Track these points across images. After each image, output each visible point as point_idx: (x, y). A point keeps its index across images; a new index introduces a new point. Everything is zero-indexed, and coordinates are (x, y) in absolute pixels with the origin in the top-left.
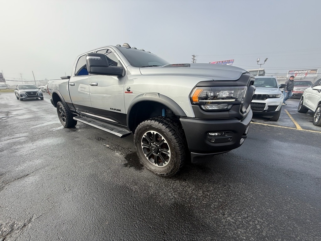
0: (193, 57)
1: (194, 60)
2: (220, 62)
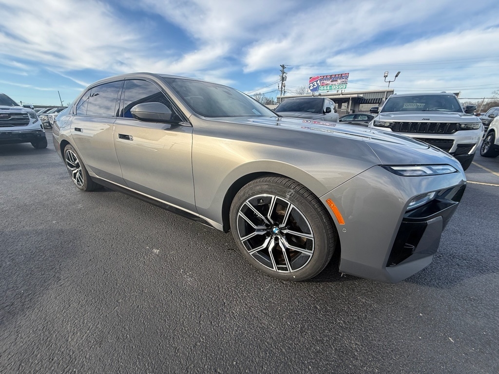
0: (281, 68)
1: (284, 73)
2: (327, 76)
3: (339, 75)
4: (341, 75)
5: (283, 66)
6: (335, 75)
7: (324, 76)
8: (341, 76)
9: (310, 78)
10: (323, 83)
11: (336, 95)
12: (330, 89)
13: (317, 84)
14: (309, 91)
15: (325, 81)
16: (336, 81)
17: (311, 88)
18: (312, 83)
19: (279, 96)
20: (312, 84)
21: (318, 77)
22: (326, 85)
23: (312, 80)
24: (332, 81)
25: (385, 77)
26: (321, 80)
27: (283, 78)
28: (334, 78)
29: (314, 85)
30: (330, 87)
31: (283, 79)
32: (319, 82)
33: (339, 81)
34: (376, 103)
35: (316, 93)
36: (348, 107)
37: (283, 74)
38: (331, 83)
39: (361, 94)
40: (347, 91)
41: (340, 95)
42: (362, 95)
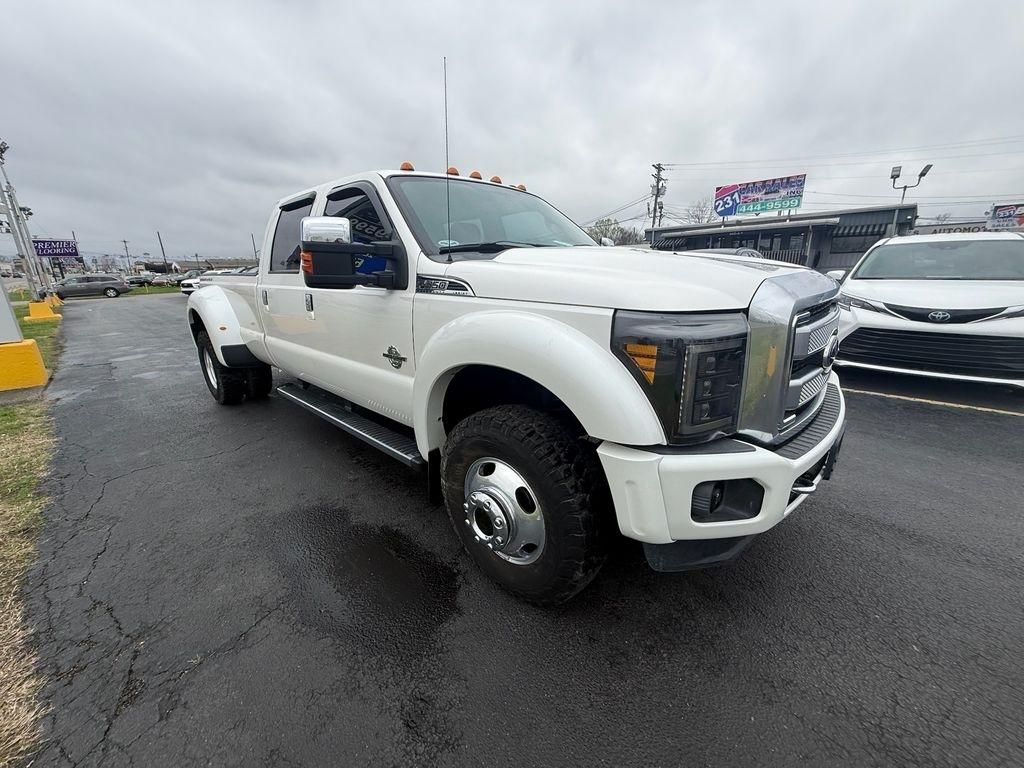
2: (754, 183)
3: (782, 179)
4: (788, 178)
5: (659, 168)
6: (774, 181)
7: (748, 184)
8: (788, 182)
9: (718, 189)
10: (746, 198)
11: (775, 221)
12: (761, 210)
13: (733, 200)
14: (715, 215)
15: (750, 195)
16: (774, 192)
17: (719, 209)
18: (722, 199)
19: (649, 226)
20: (721, 202)
21: (735, 187)
22: (754, 200)
23: (721, 192)
24: (766, 193)
25: (895, 177)
26: (741, 192)
27: (658, 189)
28: (770, 187)
29: (726, 203)
30: (762, 205)
31: (658, 192)
32: (736, 196)
33: (783, 192)
34: (873, 234)
35: (731, 218)
36: (804, 246)
37: (658, 183)
38: (764, 197)
39: (836, 216)
40: (800, 212)
41: (785, 220)
42: (837, 220)
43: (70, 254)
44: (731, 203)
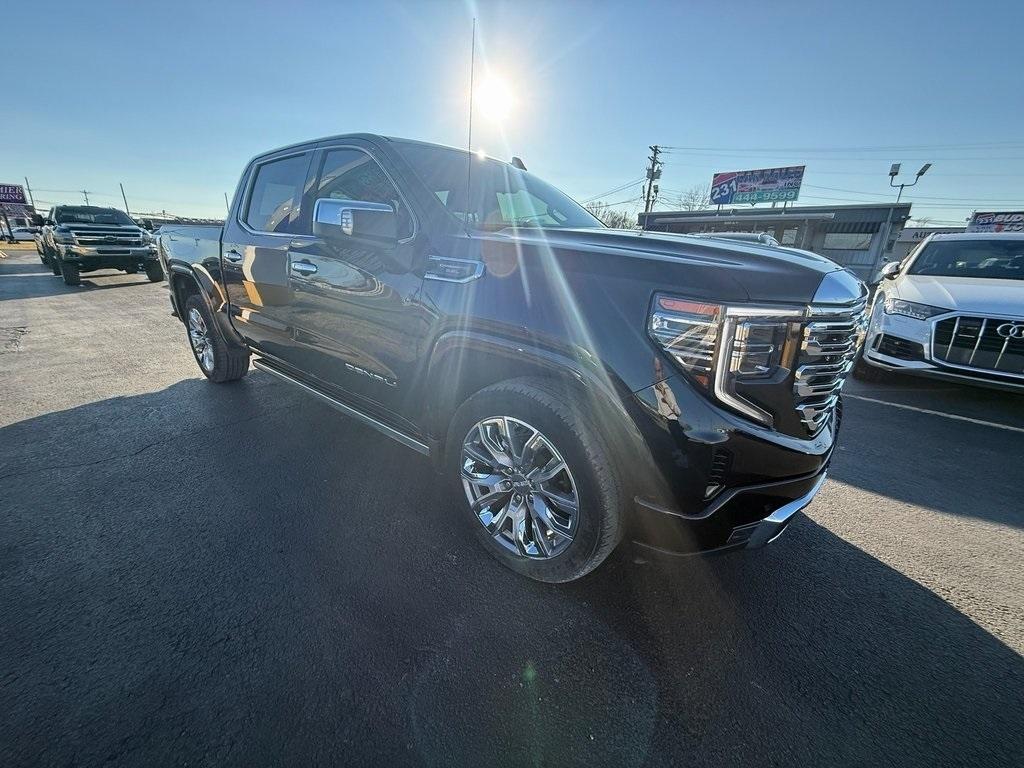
0: (652, 154)
1: (656, 162)
2: (752, 172)
3: (781, 169)
4: (788, 168)
6: (773, 170)
7: (746, 172)
8: (786, 173)
9: (716, 175)
10: (743, 186)
11: (769, 213)
12: (757, 200)
13: (730, 188)
14: (710, 202)
15: (747, 183)
16: (773, 182)
17: (715, 197)
18: (719, 186)
20: (718, 189)
21: (732, 174)
22: (751, 189)
23: (719, 179)
24: (764, 183)
25: (894, 174)
26: (738, 180)
27: (653, 173)
28: (768, 177)
29: (722, 191)
30: (759, 194)
31: (653, 175)
32: (734, 182)
33: (781, 183)
34: (866, 232)
35: (727, 207)
36: (798, 239)
37: (653, 166)
38: (762, 187)
39: (831, 211)
40: (796, 204)
41: (780, 212)
42: (832, 215)
43: (16, 201)
44: (728, 190)
